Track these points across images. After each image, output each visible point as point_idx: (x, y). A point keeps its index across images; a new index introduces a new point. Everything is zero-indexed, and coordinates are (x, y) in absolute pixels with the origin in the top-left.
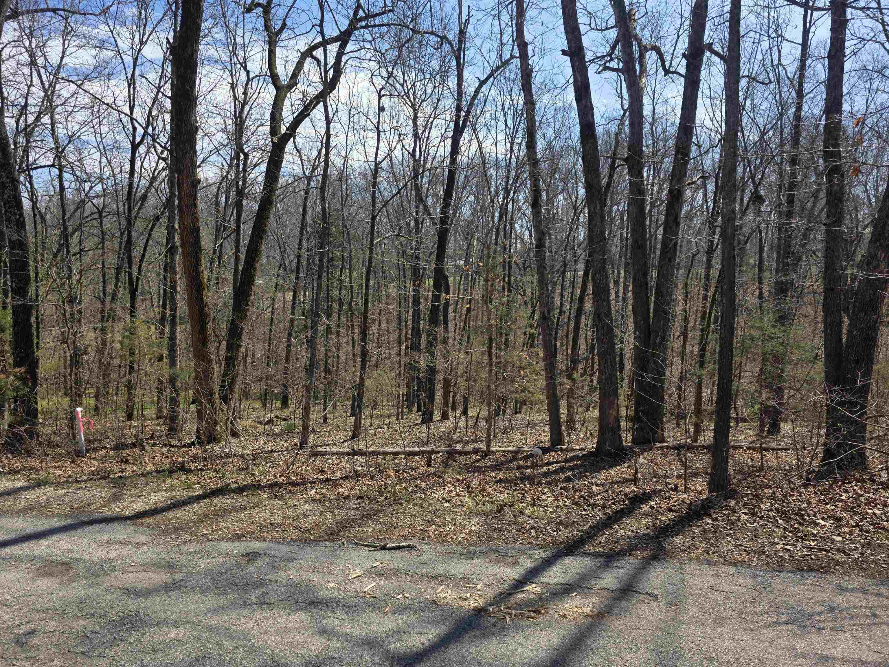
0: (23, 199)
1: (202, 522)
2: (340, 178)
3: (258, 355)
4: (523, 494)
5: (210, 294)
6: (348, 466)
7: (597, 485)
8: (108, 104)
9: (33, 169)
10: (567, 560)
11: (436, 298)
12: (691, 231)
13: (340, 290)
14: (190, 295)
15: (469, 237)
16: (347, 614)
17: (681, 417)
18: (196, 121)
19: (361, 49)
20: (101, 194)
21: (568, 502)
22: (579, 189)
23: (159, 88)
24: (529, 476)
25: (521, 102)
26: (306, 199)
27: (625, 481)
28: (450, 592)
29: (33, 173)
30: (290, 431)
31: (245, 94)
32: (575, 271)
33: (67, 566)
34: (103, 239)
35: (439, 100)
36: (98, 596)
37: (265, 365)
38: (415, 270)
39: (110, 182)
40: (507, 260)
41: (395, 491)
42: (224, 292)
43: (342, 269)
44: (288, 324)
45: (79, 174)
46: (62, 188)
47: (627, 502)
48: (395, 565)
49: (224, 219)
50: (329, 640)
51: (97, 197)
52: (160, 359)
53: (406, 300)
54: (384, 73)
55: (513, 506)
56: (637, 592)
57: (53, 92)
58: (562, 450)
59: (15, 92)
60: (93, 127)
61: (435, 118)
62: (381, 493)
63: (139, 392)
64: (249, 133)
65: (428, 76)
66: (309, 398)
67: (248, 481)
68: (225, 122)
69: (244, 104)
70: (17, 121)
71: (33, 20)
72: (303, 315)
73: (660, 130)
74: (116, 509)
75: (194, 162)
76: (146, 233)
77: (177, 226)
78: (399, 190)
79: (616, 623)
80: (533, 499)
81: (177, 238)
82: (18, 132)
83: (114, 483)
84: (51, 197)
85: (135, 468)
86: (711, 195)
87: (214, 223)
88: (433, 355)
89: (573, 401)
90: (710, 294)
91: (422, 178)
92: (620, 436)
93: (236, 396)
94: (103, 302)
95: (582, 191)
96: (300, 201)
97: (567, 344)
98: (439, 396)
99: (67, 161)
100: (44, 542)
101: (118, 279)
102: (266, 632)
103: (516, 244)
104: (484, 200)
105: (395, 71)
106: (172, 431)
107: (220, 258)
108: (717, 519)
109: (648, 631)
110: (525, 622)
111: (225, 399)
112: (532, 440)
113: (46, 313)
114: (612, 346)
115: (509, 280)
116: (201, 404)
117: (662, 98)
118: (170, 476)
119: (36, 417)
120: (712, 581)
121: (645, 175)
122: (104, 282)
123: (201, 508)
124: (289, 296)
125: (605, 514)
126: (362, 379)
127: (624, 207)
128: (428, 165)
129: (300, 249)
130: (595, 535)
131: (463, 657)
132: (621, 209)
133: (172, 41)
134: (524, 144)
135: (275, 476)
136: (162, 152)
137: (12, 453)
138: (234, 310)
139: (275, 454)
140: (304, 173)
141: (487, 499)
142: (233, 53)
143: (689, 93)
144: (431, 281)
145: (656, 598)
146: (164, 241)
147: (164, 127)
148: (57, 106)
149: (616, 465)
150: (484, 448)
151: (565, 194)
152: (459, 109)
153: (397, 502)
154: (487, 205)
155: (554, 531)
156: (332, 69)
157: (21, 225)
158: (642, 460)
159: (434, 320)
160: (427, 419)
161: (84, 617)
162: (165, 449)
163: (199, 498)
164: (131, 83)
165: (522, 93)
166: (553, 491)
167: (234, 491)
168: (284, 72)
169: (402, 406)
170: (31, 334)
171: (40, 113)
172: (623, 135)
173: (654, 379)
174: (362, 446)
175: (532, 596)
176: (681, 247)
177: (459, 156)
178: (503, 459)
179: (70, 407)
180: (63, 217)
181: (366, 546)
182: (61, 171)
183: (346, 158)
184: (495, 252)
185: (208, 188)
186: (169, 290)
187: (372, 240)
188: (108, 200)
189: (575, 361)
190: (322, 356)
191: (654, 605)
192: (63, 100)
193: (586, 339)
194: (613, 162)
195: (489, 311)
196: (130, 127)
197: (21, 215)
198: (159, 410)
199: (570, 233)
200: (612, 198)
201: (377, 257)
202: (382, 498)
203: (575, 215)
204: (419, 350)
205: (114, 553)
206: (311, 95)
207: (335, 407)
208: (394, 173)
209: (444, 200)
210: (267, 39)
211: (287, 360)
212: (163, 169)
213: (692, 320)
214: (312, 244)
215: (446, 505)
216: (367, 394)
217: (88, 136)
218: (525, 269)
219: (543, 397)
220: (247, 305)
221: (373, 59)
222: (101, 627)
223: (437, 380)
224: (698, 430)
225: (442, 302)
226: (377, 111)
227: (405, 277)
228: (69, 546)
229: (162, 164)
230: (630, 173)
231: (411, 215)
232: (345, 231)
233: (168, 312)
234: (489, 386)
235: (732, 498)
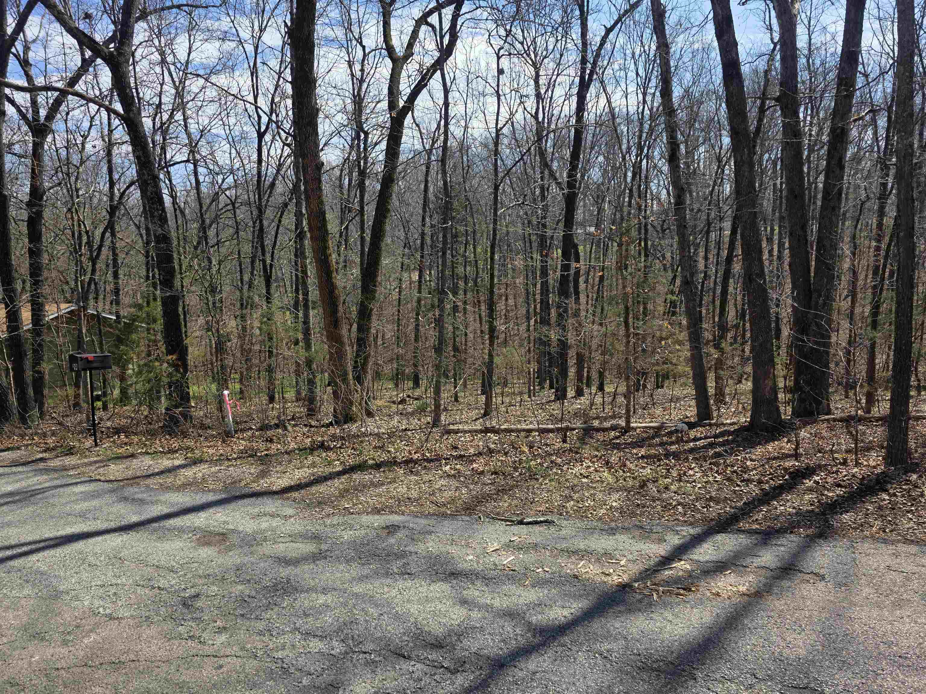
0: (164, 196)
1: (343, 497)
2: (461, 150)
3: (388, 336)
4: (668, 470)
5: (338, 277)
6: (481, 443)
7: (752, 460)
8: (233, 95)
9: (170, 166)
10: (720, 538)
11: (566, 268)
12: (859, 175)
13: (465, 266)
14: (320, 277)
15: (599, 199)
16: (487, 585)
17: (850, 386)
18: (317, 104)
19: (477, 8)
20: (232, 185)
21: (719, 478)
22: (723, 138)
23: (280, 74)
24: (674, 452)
25: (654, 47)
26: (427, 172)
27: (786, 456)
28: (592, 567)
29: (171, 169)
30: (422, 410)
31: (362, 70)
32: (721, 229)
33: (223, 536)
34: (238, 229)
35: (561, 55)
36: (252, 564)
37: (395, 346)
38: (542, 240)
39: (241, 173)
40: (643, 220)
41: (530, 467)
42: (352, 275)
43: (466, 244)
44: (415, 304)
45: (211, 167)
46: (198, 182)
47: (787, 477)
48: (533, 539)
49: (349, 201)
50: (470, 610)
51: (229, 189)
52: (296, 343)
53: (534, 273)
54: (502, 32)
55: (657, 481)
56: (801, 572)
57: (183, 88)
58: (710, 425)
59: (149, 91)
60: (222, 120)
61: (558, 75)
62: (516, 469)
63: (279, 375)
64: (368, 111)
65: (549, 29)
66: (439, 376)
67: (384, 457)
68: (344, 102)
69: (362, 81)
70: (154, 120)
71: (161, 18)
72: (430, 293)
73: (818, 62)
74: (264, 484)
75: (317, 145)
76: (276, 220)
77: (304, 211)
78: (523, 156)
79: (777, 603)
80: (679, 475)
81: (305, 223)
82: (155, 131)
83: (261, 460)
84: (188, 192)
85: (279, 446)
86: (882, 132)
87: (339, 206)
88: (564, 328)
89: (722, 373)
90: (883, 246)
91: (546, 141)
92: (778, 408)
93: (369, 377)
94: (241, 290)
95: (726, 141)
96: (421, 178)
97: (714, 311)
98: (572, 372)
99: (201, 155)
100: (203, 515)
101: (253, 268)
102: (408, 601)
103: (652, 204)
104: (615, 159)
105: (513, 29)
106: (312, 412)
107: (346, 241)
108: (895, 495)
109: (814, 612)
110: (674, 599)
111: (359, 379)
112: (677, 416)
113: (192, 303)
114: (767, 309)
115: (646, 244)
116: (336, 384)
117: (819, 25)
118: (311, 454)
119: (188, 400)
120: (889, 561)
121: (801, 115)
122: (241, 271)
123: (342, 483)
124: (415, 276)
125: (762, 490)
126: (491, 356)
127: (777, 154)
128: (553, 126)
129: (424, 225)
130: (750, 512)
131: (608, 632)
132: (773, 157)
133: (289, 24)
134: (658, 94)
135: (410, 453)
136: (286, 139)
137: (170, 435)
138: (362, 292)
139: (409, 433)
140: (424, 147)
141: (628, 474)
142: (349, 29)
143: (852, 15)
144: (560, 251)
145: (823, 578)
146: (294, 227)
147: (287, 114)
148: (188, 102)
149: (773, 440)
150: (624, 424)
151: (707, 146)
152: (584, 61)
153: (533, 477)
154: (618, 165)
155: (703, 508)
156: (448, 34)
157: (163, 220)
158: (803, 434)
159: (563, 292)
160: (561, 396)
161: (241, 582)
162: (306, 429)
163: (340, 474)
164: (254, 72)
165: (655, 38)
166: (701, 466)
167: (371, 467)
168: (400, 44)
169: (534, 382)
170: (179, 325)
171: (173, 110)
172: (774, 73)
173: (816, 343)
174: (494, 423)
175: (680, 573)
176: (847, 194)
177: (586, 114)
178: (644, 435)
179: (218, 390)
180: (201, 211)
181: (502, 520)
182: (195, 166)
183: (466, 127)
184: (629, 213)
185: (331, 171)
186: (300, 274)
187: (496, 210)
188: (240, 191)
189: (723, 328)
190: (450, 335)
191: (821, 585)
192: (193, 95)
193: (736, 305)
194: (763, 104)
195: (624, 279)
196: (256, 115)
197: (163, 210)
198: (298, 393)
199: (714, 187)
200: (762, 145)
201: (502, 229)
202: (517, 474)
203: (719, 167)
204: (549, 324)
205: (264, 525)
206: (428, 65)
207: (465, 385)
208: (516, 140)
209: (571, 163)
210: (381, 10)
211: (416, 340)
212: (289, 156)
213: (862, 277)
214: (436, 220)
215: (585, 480)
216: (496, 371)
217: (218, 130)
218: (663, 231)
219: (688, 369)
220: (375, 286)
221: (490, 18)
222: (257, 592)
223: (570, 356)
224: (871, 399)
225: (572, 272)
226: (496, 75)
227: (531, 248)
228: (224, 518)
229: (287, 151)
230: (784, 115)
231: (535, 182)
232: (468, 206)
233: (301, 297)
234: (626, 359)
235: (914, 472)
